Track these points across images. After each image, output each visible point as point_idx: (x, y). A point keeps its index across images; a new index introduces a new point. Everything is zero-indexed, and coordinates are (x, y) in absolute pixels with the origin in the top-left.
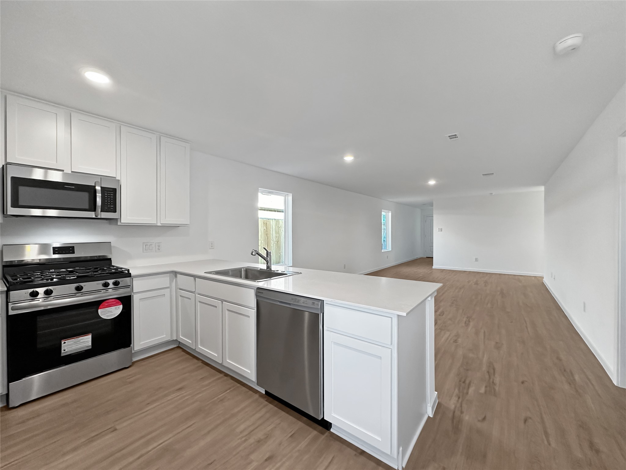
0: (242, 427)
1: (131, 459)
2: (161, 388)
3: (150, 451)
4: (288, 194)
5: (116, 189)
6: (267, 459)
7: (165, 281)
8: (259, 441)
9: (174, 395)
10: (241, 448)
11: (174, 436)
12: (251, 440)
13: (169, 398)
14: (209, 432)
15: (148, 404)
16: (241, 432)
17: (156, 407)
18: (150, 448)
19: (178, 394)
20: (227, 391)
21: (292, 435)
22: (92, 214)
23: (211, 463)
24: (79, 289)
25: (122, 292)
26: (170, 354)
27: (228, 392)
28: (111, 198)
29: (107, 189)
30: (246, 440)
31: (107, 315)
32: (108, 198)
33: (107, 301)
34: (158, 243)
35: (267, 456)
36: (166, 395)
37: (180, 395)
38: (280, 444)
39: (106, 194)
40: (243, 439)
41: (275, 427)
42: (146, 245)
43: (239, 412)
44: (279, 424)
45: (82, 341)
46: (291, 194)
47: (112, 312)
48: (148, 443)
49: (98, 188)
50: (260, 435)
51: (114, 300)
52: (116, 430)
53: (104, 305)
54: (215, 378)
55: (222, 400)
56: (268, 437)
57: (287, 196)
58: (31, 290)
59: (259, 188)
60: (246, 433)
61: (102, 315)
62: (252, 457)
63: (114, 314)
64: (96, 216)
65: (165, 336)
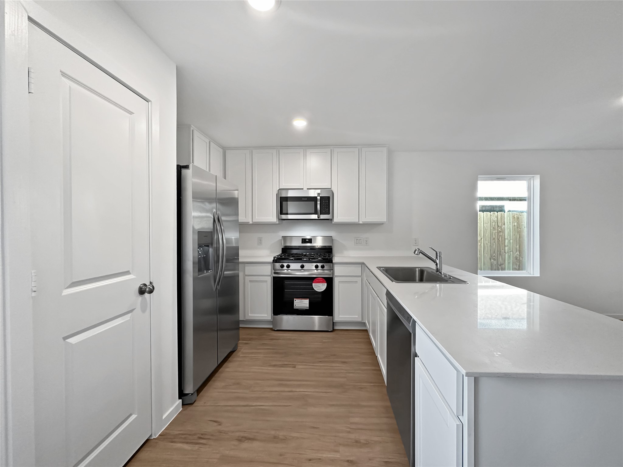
0: (356, 420)
1: (286, 389)
2: (334, 355)
3: (296, 392)
4: (533, 177)
5: (329, 197)
6: (349, 461)
7: (357, 270)
8: (357, 442)
9: (337, 365)
10: (341, 435)
11: (314, 392)
12: (352, 436)
13: (334, 365)
14: (333, 405)
15: (320, 362)
16: (351, 423)
17: (322, 366)
18: (298, 390)
19: (340, 366)
20: (372, 383)
21: (388, 462)
22: (315, 217)
23: (315, 428)
24: (302, 267)
25: (326, 273)
26: (360, 334)
27: (372, 385)
28: (326, 204)
29: (325, 198)
30: (349, 432)
31: (318, 288)
32: (325, 204)
33: (318, 279)
34: (366, 238)
35: (351, 459)
36: (333, 362)
37: (340, 367)
38: (370, 460)
39: (324, 201)
40: (348, 430)
41: (381, 442)
42: (356, 240)
43: (365, 406)
44: (387, 442)
45: (304, 302)
46: (539, 176)
47: (320, 287)
48: (299, 386)
49: (319, 198)
50: (363, 438)
51: (321, 279)
52: (295, 367)
53: (316, 281)
54: (374, 368)
55: (361, 388)
56: (367, 444)
57: (532, 179)
58: (281, 264)
59: (479, 176)
60: (354, 426)
61: (315, 288)
62: (341, 449)
63: (321, 289)
64: (318, 218)
65: (357, 317)
